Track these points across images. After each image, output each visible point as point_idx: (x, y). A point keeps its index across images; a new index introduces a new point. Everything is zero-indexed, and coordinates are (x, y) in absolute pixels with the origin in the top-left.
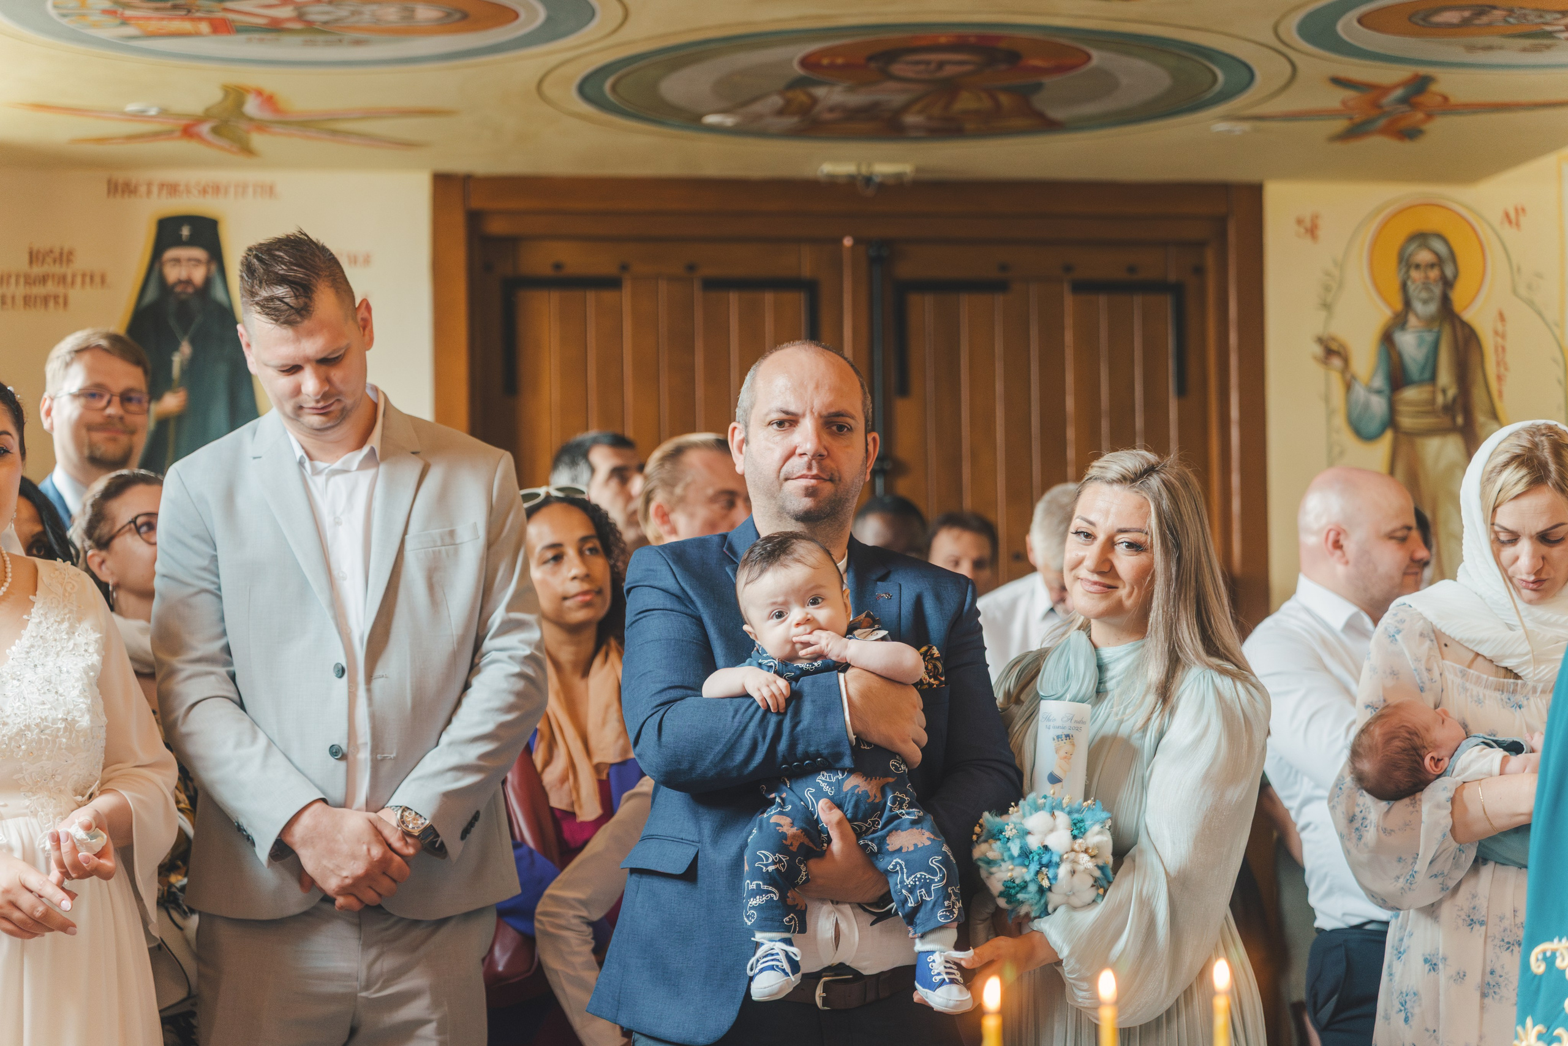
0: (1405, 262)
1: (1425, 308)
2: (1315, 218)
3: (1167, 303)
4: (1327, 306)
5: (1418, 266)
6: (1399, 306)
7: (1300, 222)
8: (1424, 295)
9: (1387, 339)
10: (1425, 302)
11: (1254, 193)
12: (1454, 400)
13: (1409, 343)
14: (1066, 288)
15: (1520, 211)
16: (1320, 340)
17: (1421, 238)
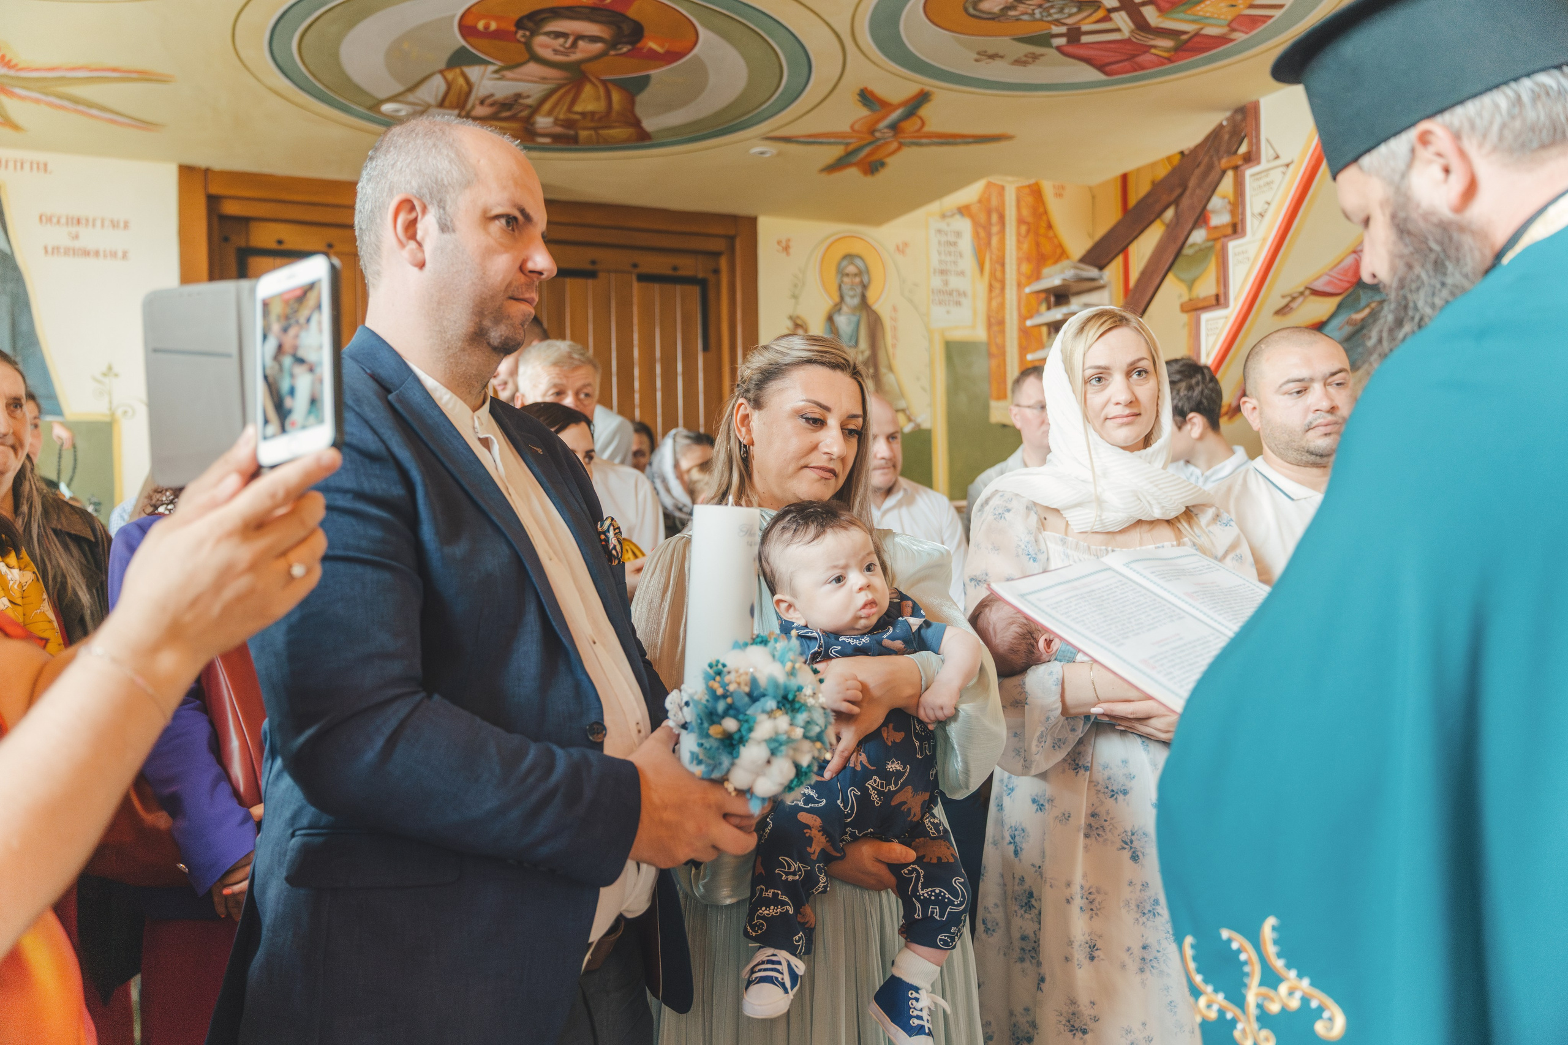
0: (842, 273)
1: (852, 301)
2: (788, 240)
3: (696, 291)
4: (795, 297)
5: (847, 275)
6: (837, 299)
7: (779, 243)
8: (851, 293)
9: (830, 319)
10: (853, 297)
11: (752, 221)
12: (868, 359)
13: (843, 321)
14: (634, 278)
15: (906, 244)
16: (791, 318)
17: (849, 257)
